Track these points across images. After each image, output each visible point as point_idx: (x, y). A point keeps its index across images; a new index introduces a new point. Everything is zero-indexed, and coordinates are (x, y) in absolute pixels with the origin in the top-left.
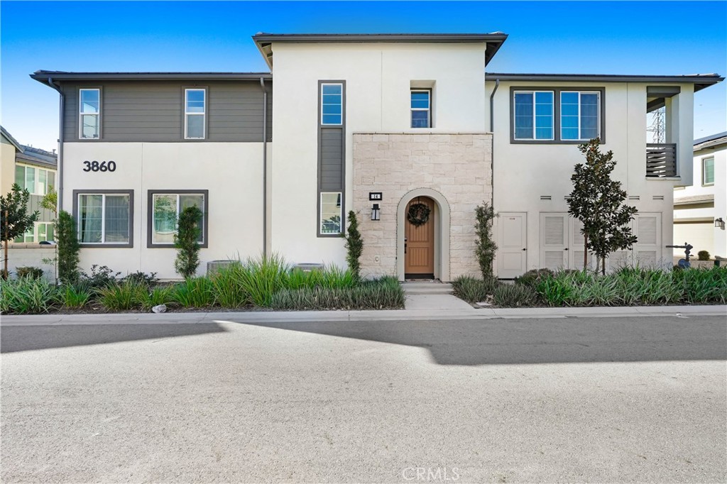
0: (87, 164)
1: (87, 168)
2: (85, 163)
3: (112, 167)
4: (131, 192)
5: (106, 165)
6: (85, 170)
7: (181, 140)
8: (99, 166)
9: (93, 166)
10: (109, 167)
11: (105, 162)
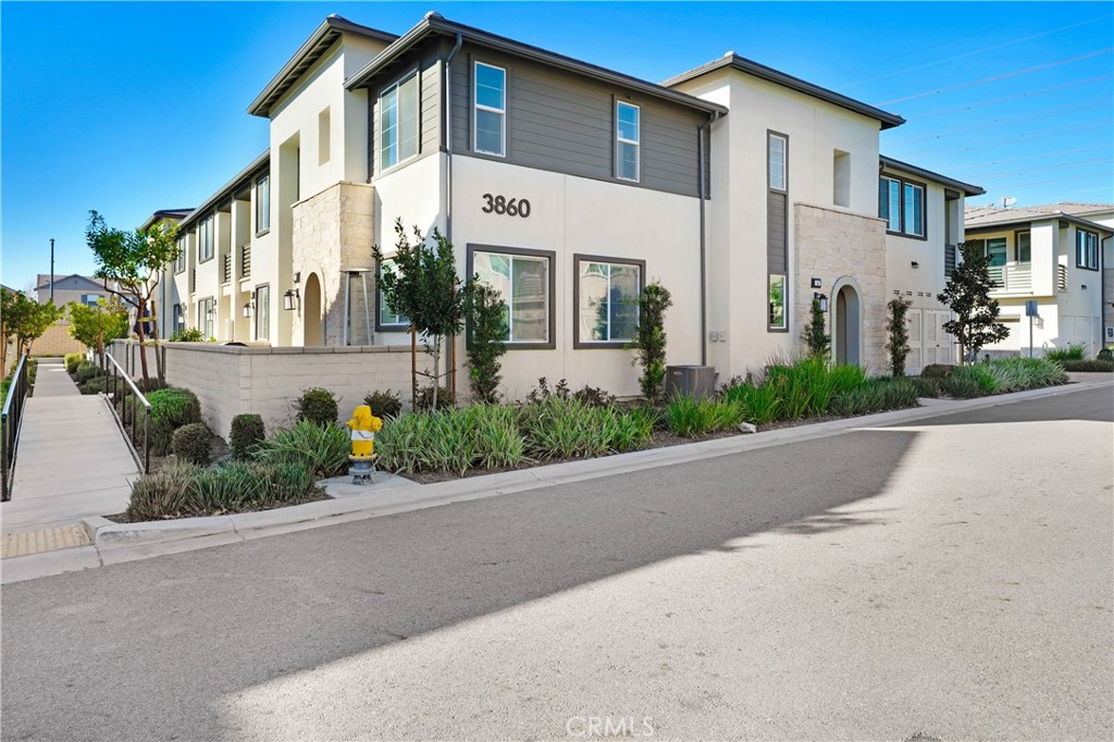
0: (488, 199)
1: (488, 207)
2: (485, 197)
3: (524, 211)
4: (551, 256)
5: (516, 204)
6: (484, 209)
7: (612, 178)
8: (506, 204)
9: (496, 205)
10: (520, 209)
11: (514, 200)
